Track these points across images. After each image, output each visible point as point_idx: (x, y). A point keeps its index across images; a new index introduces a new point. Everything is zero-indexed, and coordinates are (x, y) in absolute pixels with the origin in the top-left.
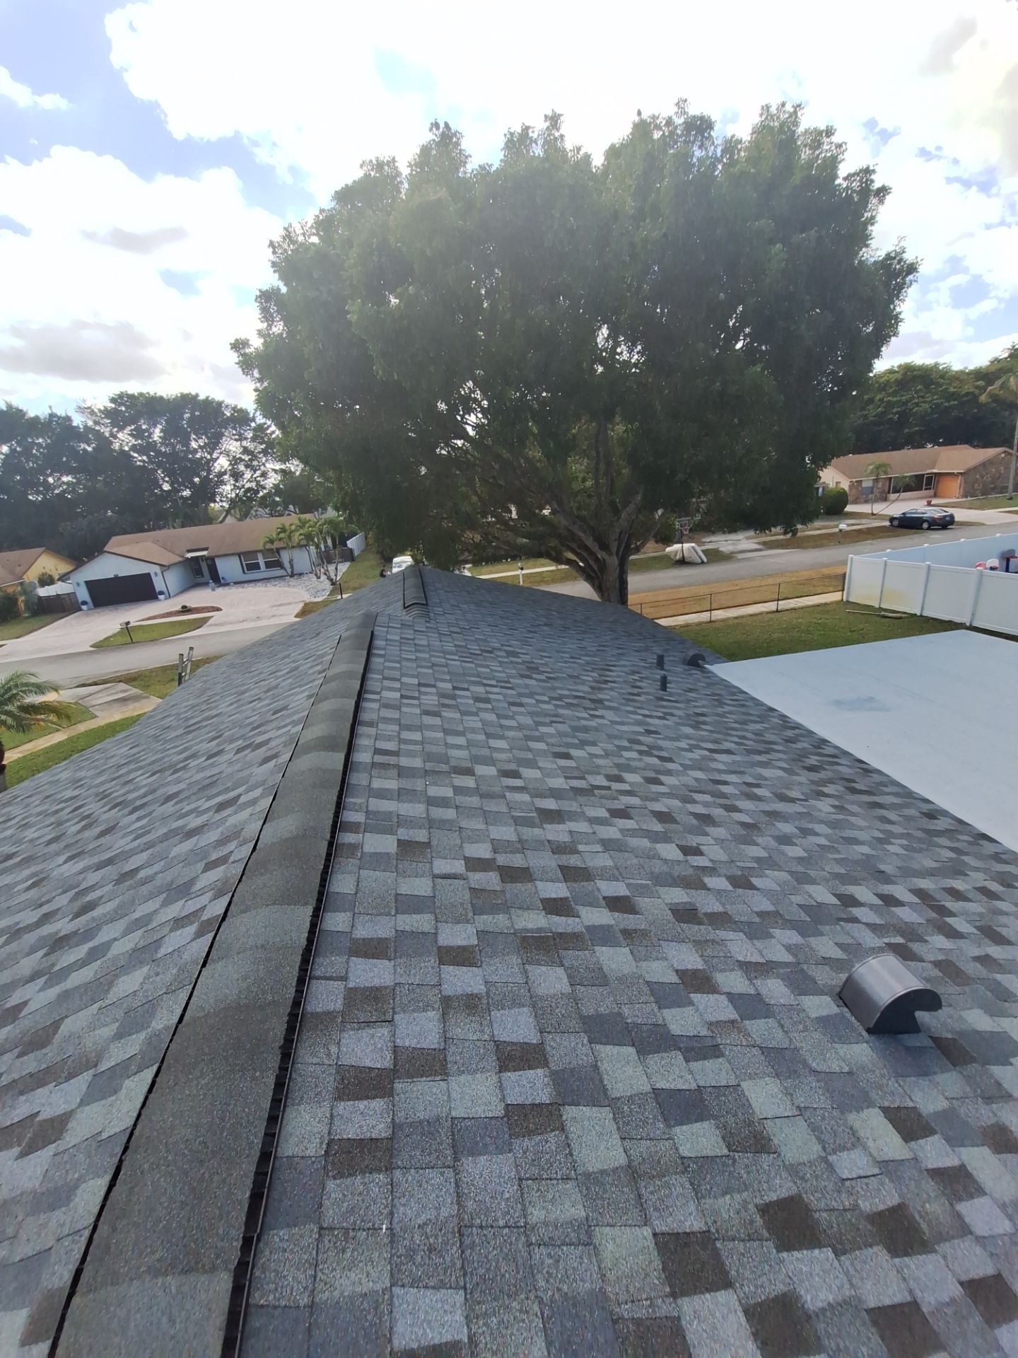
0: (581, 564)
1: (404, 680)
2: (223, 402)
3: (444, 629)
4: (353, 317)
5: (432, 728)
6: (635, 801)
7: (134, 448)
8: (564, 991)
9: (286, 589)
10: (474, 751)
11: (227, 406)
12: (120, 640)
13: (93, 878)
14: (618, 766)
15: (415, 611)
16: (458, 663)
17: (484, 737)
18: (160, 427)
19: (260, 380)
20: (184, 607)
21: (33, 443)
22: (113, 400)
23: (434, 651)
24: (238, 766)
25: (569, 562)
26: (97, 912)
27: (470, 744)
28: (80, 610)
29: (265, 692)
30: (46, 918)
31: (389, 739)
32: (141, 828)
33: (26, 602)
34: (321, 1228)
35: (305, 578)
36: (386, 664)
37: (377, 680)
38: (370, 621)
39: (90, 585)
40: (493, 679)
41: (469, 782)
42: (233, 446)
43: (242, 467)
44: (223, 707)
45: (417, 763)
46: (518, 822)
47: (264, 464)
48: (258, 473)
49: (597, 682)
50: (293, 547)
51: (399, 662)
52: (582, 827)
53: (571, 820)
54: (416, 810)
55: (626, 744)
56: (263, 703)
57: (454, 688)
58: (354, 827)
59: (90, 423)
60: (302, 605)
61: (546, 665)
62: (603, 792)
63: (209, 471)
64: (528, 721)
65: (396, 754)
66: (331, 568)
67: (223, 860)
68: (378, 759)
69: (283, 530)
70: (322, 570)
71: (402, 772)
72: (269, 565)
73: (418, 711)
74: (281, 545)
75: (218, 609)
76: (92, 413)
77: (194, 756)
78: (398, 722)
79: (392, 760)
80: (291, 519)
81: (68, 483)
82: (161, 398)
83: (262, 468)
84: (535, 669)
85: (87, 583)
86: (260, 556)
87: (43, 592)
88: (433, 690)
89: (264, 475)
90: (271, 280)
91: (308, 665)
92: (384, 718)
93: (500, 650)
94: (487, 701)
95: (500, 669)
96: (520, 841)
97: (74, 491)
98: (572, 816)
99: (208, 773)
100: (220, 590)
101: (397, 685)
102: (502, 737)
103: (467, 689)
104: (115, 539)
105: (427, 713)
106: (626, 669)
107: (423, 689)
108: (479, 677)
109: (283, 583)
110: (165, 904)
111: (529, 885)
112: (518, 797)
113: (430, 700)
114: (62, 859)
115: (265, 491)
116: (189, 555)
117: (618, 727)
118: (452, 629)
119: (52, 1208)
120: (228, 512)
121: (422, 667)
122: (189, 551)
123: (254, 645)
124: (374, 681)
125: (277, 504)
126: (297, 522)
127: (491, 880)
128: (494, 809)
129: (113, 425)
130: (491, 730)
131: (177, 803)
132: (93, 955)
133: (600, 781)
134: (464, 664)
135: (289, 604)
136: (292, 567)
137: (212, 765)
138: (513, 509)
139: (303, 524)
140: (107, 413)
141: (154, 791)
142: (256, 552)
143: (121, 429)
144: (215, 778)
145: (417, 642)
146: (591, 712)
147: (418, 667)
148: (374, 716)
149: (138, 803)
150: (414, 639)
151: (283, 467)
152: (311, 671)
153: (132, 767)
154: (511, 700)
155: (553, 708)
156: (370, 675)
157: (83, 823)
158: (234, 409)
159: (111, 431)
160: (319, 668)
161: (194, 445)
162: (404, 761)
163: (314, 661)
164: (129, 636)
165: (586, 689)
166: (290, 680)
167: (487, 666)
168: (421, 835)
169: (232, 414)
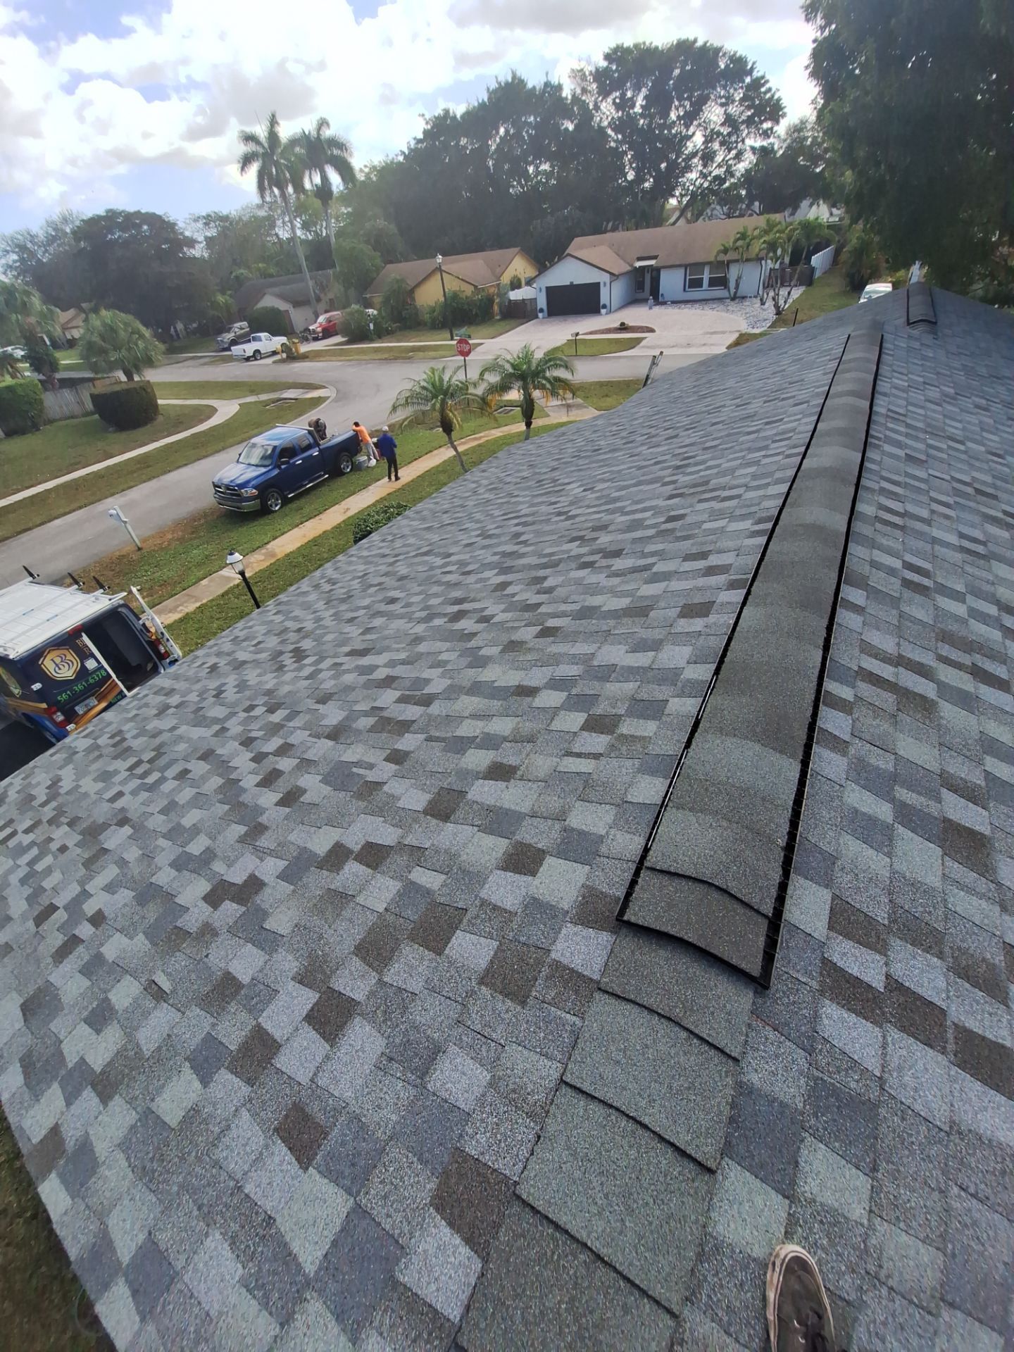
9: (724, 314)
20: (623, 324)
28: (537, 317)
33: (500, 305)
42: (714, 114)
47: (743, 141)
48: (734, 152)
50: (747, 260)
57: (957, 394)
60: (737, 335)
66: (783, 292)
69: (743, 236)
75: (652, 331)
80: (754, 222)
82: (657, 48)
83: (740, 145)
85: (548, 288)
89: (738, 157)
100: (657, 309)
104: (577, 240)
109: (722, 307)
115: (732, 180)
116: (638, 264)
122: (639, 259)
135: (723, 333)
136: (737, 287)
139: (771, 226)
142: (703, 264)
151: (765, 143)
169: (727, 66)
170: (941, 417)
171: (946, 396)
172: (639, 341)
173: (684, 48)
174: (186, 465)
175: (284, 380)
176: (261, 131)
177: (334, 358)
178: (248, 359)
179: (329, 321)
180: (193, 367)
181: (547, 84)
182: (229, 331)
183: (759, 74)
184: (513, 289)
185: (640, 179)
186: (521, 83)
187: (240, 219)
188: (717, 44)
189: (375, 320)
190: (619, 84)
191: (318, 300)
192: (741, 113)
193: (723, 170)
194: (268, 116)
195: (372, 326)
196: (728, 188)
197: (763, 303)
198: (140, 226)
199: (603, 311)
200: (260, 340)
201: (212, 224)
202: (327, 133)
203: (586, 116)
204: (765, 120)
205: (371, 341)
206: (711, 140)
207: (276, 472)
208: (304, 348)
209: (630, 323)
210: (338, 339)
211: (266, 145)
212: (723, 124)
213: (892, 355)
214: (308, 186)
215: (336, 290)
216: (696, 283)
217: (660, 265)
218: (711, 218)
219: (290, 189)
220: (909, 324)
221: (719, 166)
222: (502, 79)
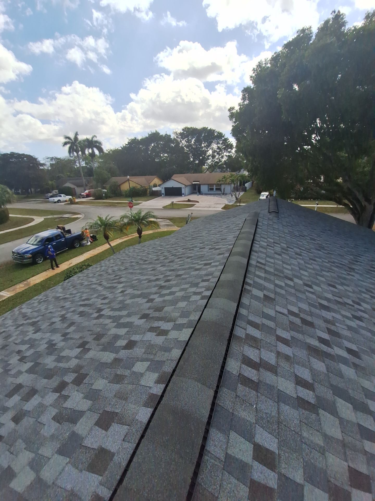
0: (351, 206)
1: (268, 239)
2: (215, 130)
3: (285, 224)
4: (279, 96)
5: (278, 259)
6: (366, 316)
7: (185, 146)
8: (324, 371)
10: (294, 272)
11: (216, 132)
12: (170, 207)
13: (169, 273)
14: (359, 298)
15: (273, 215)
16: (289, 238)
17: (298, 269)
18: (194, 139)
19: (235, 122)
20: (189, 200)
21: (160, 143)
22: (183, 130)
23: (280, 231)
24: (210, 254)
25: (345, 205)
26: (171, 283)
27: (292, 270)
28: (162, 196)
29: (218, 232)
30: (157, 280)
31: (262, 258)
32: (181, 263)
33: (149, 191)
34: (236, 395)
35: (227, 195)
36: (262, 232)
37: (259, 237)
38: (257, 215)
39: (166, 189)
40: (304, 247)
41: (291, 283)
42: (214, 146)
43: (216, 154)
44: (204, 234)
45: (272, 270)
46: (310, 304)
47: (223, 153)
48: (221, 156)
49: (353, 260)
50: (226, 184)
51: (267, 232)
52: (338, 317)
53: (334, 312)
54: (272, 286)
55: (364, 290)
56: (218, 236)
57: (287, 247)
58: (250, 285)
59: (175, 137)
60: (224, 205)
61: (328, 247)
62: (350, 307)
63: (205, 155)
64: (318, 267)
65: (264, 265)
66: (237, 193)
67: (208, 280)
68: (258, 264)
69: (224, 177)
70: (234, 194)
71: (266, 272)
72: (217, 189)
73: (273, 252)
74: (223, 183)
76: (177, 134)
77: (196, 247)
78: (265, 253)
79: (263, 266)
80: (228, 174)
81: (166, 156)
82: (197, 128)
83: (222, 154)
84: (323, 248)
85: (165, 188)
86: (215, 186)
87: (154, 189)
88: (279, 246)
89: (222, 157)
90: (250, 83)
91: (233, 226)
92: (261, 251)
93: (307, 236)
94: (300, 255)
95: (307, 244)
96: (310, 312)
97: (167, 159)
98: (334, 311)
99: (201, 253)
100: (200, 196)
101: (266, 241)
102: (306, 271)
103: (293, 249)
104: (175, 175)
105: (276, 253)
106: (368, 258)
107: (275, 244)
108: (298, 245)
110: (190, 287)
111: (313, 329)
112: (310, 295)
113: (278, 249)
114: (159, 265)
116: (194, 183)
117: (361, 282)
118: (288, 224)
119: (165, 351)
120: (208, 169)
121: (275, 236)
123: (210, 216)
124: (258, 237)
125: (224, 168)
126: (230, 175)
127: (297, 321)
128: (300, 296)
129: (181, 138)
130: (301, 267)
131: (191, 259)
132: (171, 294)
133: (350, 302)
134: (292, 239)
135: (220, 204)
136: (224, 191)
137: (201, 251)
138: (322, 177)
139: (232, 176)
140: (181, 134)
141: (184, 254)
142: (213, 184)
143: (183, 139)
144: (203, 255)
145: (273, 226)
146: (348, 273)
147: (274, 236)
148: (257, 249)
149: (180, 256)
150: (272, 225)
151: (229, 154)
152: (234, 229)
153: (176, 245)
154: (311, 258)
155: (330, 266)
156: (256, 235)
157: (164, 257)
158: (218, 133)
159: (180, 140)
160: (237, 228)
161: (203, 145)
162: (267, 268)
163: (235, 225)
164: (173, 206)
165: (347, 262)
166: (227, 230)
167: (302, 242)
168: (272, 296)
169: (217, 135)
170: (281, 263)
171: (283, 249)
172: (194, 205)
173: (204, 129)
174: (10, 241)
175: (66, 210)
176: (72, 136)
177: (88, 204)
178: (55, 202)
179: (89, 192)
180: (33, 204)
181: (166, 135)
182: (51, 193)
183: (226, 137)
184: (154, 187)
185: (194, 161)
186: (159, 134)
187: (64, 159)
188: (214, 129)
189: (105, 193)
190: (187, 136)
191: (86, 185)
192: (222, 147)
193: (218, 160)
194: (75, 132)
195: (104, 195)
196: (220, 165)
197: (232, 196)
198: (24, 158)
199: (183, 195)
200: (61, 196)
201: (53, 160)
202: (95, 139)
203: (178, 143)
204: (229, 149)
205: (103, 199)
206: (214, 152)
207: (42, 247)
208: (77, 200)
209: (191, 199)
210: (91, 198)
211: (73, 140)
212: (217, 149)
213: (261, 229)
214: (87, 152)
215: (94, 183)
216: (212, 189)
217: (200, 183)
218: (216, 172)
219: (80, 153)
220: (269, 212)
221: (217, 159)
222: (153, 132)
